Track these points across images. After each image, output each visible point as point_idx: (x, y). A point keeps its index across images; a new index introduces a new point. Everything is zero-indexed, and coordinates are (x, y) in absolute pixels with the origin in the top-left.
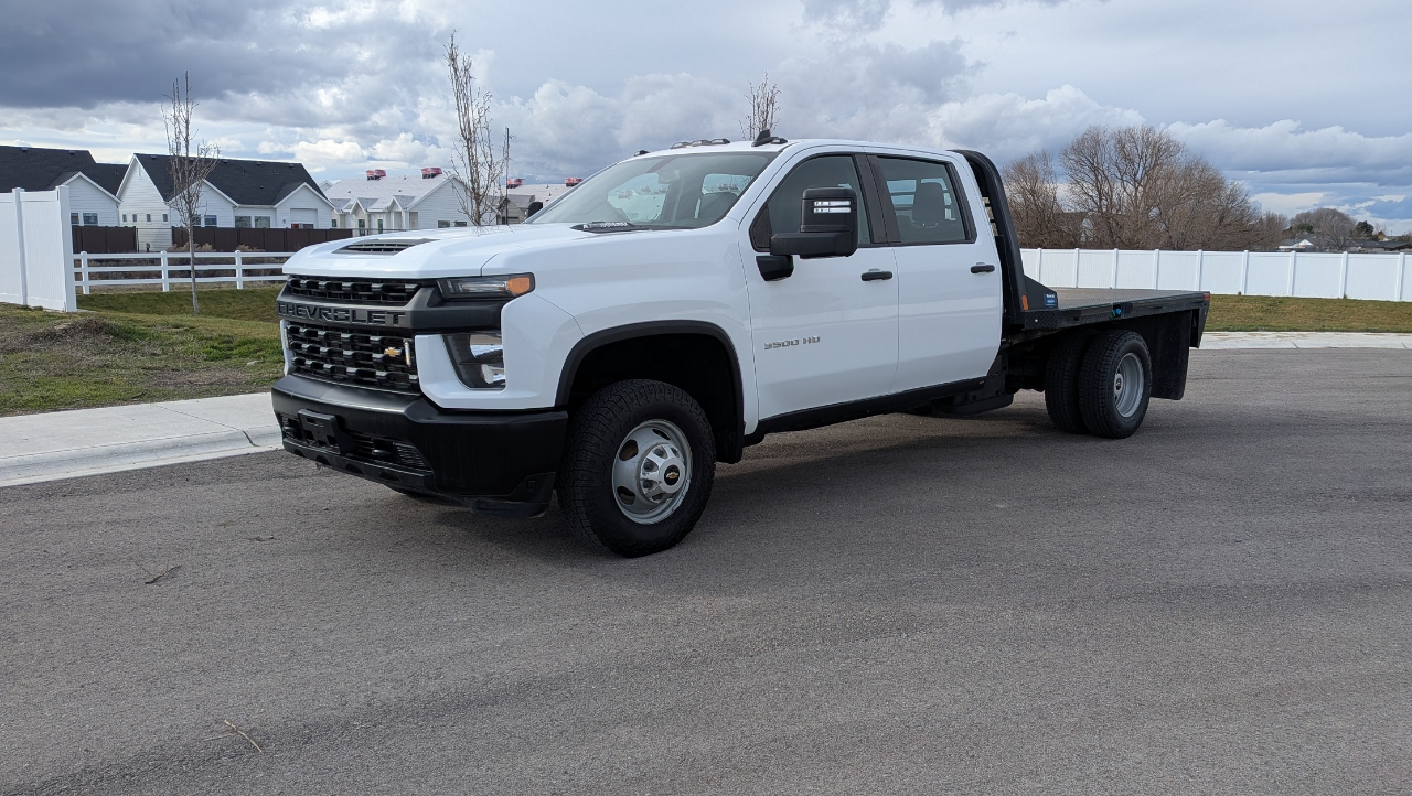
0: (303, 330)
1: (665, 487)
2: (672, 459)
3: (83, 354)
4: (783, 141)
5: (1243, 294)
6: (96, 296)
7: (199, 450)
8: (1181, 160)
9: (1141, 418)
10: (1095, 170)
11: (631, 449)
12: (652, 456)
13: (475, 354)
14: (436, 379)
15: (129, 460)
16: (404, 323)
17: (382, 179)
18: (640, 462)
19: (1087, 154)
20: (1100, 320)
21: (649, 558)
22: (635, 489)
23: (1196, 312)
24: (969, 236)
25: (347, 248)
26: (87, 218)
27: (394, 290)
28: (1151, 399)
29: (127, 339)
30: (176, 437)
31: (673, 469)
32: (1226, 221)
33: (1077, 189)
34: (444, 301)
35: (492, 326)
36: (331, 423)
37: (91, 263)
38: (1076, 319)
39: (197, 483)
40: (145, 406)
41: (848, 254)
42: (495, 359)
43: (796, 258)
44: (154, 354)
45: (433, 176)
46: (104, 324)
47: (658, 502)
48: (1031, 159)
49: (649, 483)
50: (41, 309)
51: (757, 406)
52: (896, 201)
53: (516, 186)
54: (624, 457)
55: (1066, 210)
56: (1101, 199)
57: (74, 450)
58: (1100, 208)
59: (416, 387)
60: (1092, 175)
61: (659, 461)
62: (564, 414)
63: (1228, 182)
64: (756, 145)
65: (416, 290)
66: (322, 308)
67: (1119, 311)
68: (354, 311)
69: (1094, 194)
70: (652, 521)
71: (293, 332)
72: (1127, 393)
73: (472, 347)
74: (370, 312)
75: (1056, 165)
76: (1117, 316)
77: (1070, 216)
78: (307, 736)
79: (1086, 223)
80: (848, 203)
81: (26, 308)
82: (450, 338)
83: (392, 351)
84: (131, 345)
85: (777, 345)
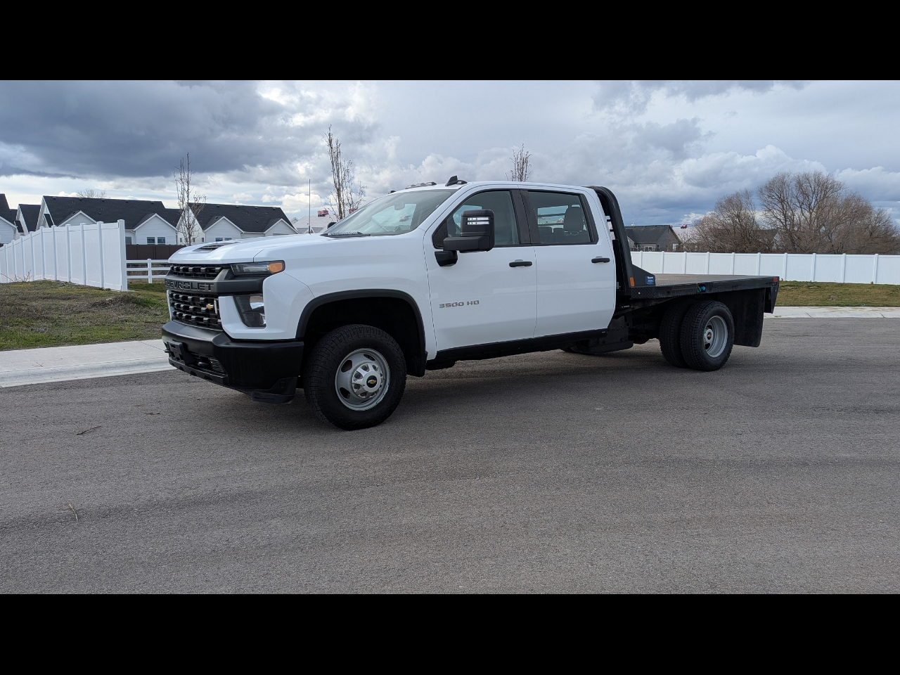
0: (181, 296)
1: (367, 388)
2: (372, 372)
3: (113, 314)
4: (464, 183)
5: (874, 283)
6: (156, 284)
8: (842, 195)
9: (726, 359)
10: (782, 202)
11: (348, 365)
12: (360, 370)
13: (253, 308)
14: (230, 322)
15: (112, 371)
16: (214, 290)
18: (353, 373)
19: (776, 191)
20: (689, 293)
21: (360, 431)
22: (350, 390)
23: (768, 290)
24: (593, 238)
25: (201, 248)
26: (160, 240)
27: (211, 270)
28: (735, 346)
29: (144, 306)
30: (142, 359)
31: (373, 378)
32: (874, 235)
33: (769, 214)
34: (235, 277)
35: (258, 291)
36: (180, 346)
37: (153, 265)
38: (668, 292)
39: (140, 384)
40: (135, 343)
41: (488, 250)
42: (261, 310)
43: (458, 252)
44: (156, 315)
46: (133, 298)
47: (364, 397)
48: (737, 195)
49: (358, 386)
50: (109, 289)
55: (761, 227)
56: (786, 221)
57: (82, 365)
58: (786, 226)
59: (220, 327)
60: (779, 205)
61: (364, 373)
62: (302, 344)
63: (876, 209)
64: (448, 185)
65: (220, 270)
67: (704, 288)
68: (192, 283)
69: (782, 217)
70: (363, 409)
71: (171, 296)
72: (715, 340)
73: (251, 304)
74: (199, 283)
75: (756, 200)
76: (702, 291)
77: (764, 232)
78: (106, 514)
79: (777, 238)
80: (487, 219)
81: (101, 289)
82: (238, 298)
83: (210, 306)
84: (145, 309)
85: (449, 305)
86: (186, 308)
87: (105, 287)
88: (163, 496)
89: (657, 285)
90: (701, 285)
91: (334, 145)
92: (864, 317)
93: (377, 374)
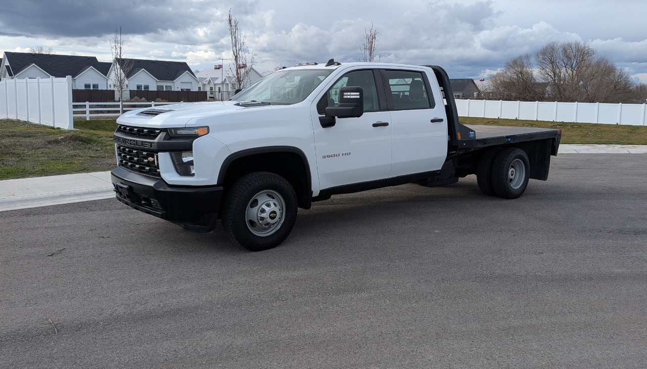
1: (269, 220)
2: (273, 208)
3: (66, 150)
4: (339, 64)
5: (619, 124)
6: (92, 121)
7: (99, 195)
8: (595, 59)
9: (524, 190)
10: (552, 63)
11: (255, 203)
12: (264, 207)
13: (184, 161)
14: (167, 172)
15: (68, 199)
16: (154, 147)
17: (221, 69)
18: (259, 209)
19: (548, 55)
20: (499, 143)
21: (263, 252)
22: (256, 221)
23: (554, 139)
24: (431, 105)
25: (142, 113)
26: (94, 86)
27: (152, 132)
28: (530, 180)
29: (88, 143)
30: (90, 189)
31: (274, 212)
32: (617, 88)
33: (543, 72)
34: (171, 138)
35: (189, 149)
36: (127, 189)
37: (91, 107)
38: (485, 143)
39: (91, 210)
40: (83, 175)
41: (359, 116)
42: (191, 163)
43: (336, 117)
44: (98, 150)
45: (243, 67)
46: (79, 137)
47: (267, 227)
48: (520, 58)
49: (262, 219)
50: (59, 128)
51: (318, 184)
52: (393, 89)
54: (252, 206)
55: (537, 81)
56: (555, 77)
57: (45, 194)
58: (555, 80)
59: (159, 174)
60: (550, 65)
61: (267, 209)
62: (221, 188)
63: (618, 68)
64: (327, 66)
65: (160, 133)
66: (126, 139)
67: (509, 139)
68: (137, 141)
69: (552, 74)
70: (265, 235)
72: (516, 177)
73: (183, 158)
74: (142, 142)
75: (533, 60)
76: (508, 141)
77: (539, 84)
78: (78, 328)
79: (548, 89)
80: (358, 94)
81: (53, 128)
82: (173, 154)
83: (151, 159)
84: (89, 146)
85: (328, 156)
86: (131, 159)
87: (56, 126)
88: (121, 310)
89: (477, 138)
90: (507, 137)
91: (233, 24)
92: (616, 152)
93: (277, 209)
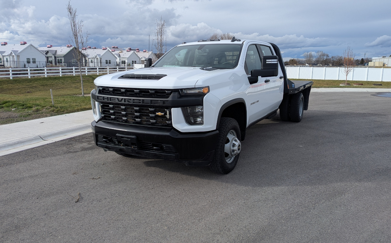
1: (238, 152)
4: (241, 40)
11: (227, 140)
16: (167, 104)
18: (231, 144)
22: (229, 153)
27: (161, 93)
34: (181, 96)
35: (200, 104)
36: (135, 138)
38: (299, 91)
43: (259, 77)
45: (24, 44)
47: (234, 156)
49: (233, 151)
53: (50, 47)
54: (226, 143)
61: (236, 143)
62: (218, 131)
64: (232, 41)
65: (170, 94)
66: (126, 99)
68: (143, 100)
70: (230, 162)
71: (104, 106)
82: (184, 108)
83: (160, 113)
89: (295, 88)
93: (240, 143)
